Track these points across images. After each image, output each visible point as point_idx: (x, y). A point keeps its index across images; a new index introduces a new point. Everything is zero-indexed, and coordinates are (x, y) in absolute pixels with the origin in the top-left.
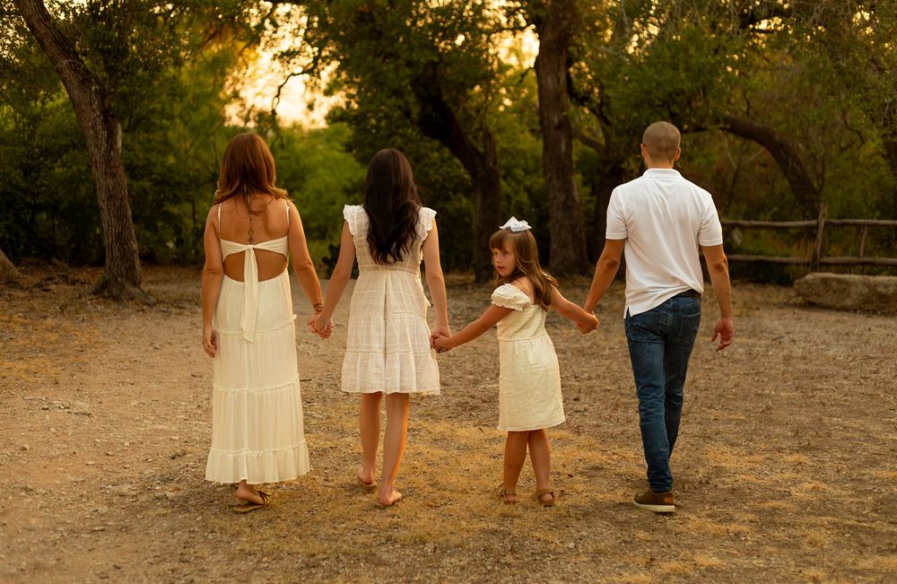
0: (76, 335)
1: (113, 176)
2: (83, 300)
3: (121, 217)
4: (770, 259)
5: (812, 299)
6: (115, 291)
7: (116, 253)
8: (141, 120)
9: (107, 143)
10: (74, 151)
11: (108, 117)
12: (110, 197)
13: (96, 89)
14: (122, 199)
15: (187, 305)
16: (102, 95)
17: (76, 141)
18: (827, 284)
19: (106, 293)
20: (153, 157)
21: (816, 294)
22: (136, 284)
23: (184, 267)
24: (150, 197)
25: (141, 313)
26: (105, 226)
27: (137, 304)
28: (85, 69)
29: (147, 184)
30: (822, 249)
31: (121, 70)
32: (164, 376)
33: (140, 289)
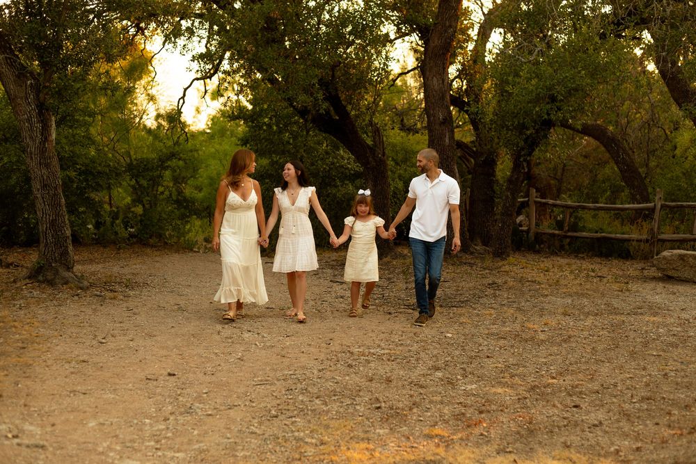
0: (15, 327)
1: (47, 166)
2: (18, 284)
3: (55, 205)
4: (613, 236)
5: (670, 273)
6: (50, 276)
7: (50, 239)
8: (65, 117)
9: (42, 135)
10: (6, 144)
11: (42, 109)
12: (45, 186)
13: (31, 83)
14: (56, 188)
15: (117, 287)
16: (37, 89)
17: (8, 135)
18: (683, 260)
19: (41, 278)
20: (77, 149)
21: (674, 269)
22: (69, 268)
23: (105, 247)
24: (75, 186)
25: (76, 298)
26: (39, 214)
27: (70, 288)
28: (20, 63)
29: (73, 174)
30: (659, 228)
31: (55, 66)
32: (117, 381)
33: (73, 272)
